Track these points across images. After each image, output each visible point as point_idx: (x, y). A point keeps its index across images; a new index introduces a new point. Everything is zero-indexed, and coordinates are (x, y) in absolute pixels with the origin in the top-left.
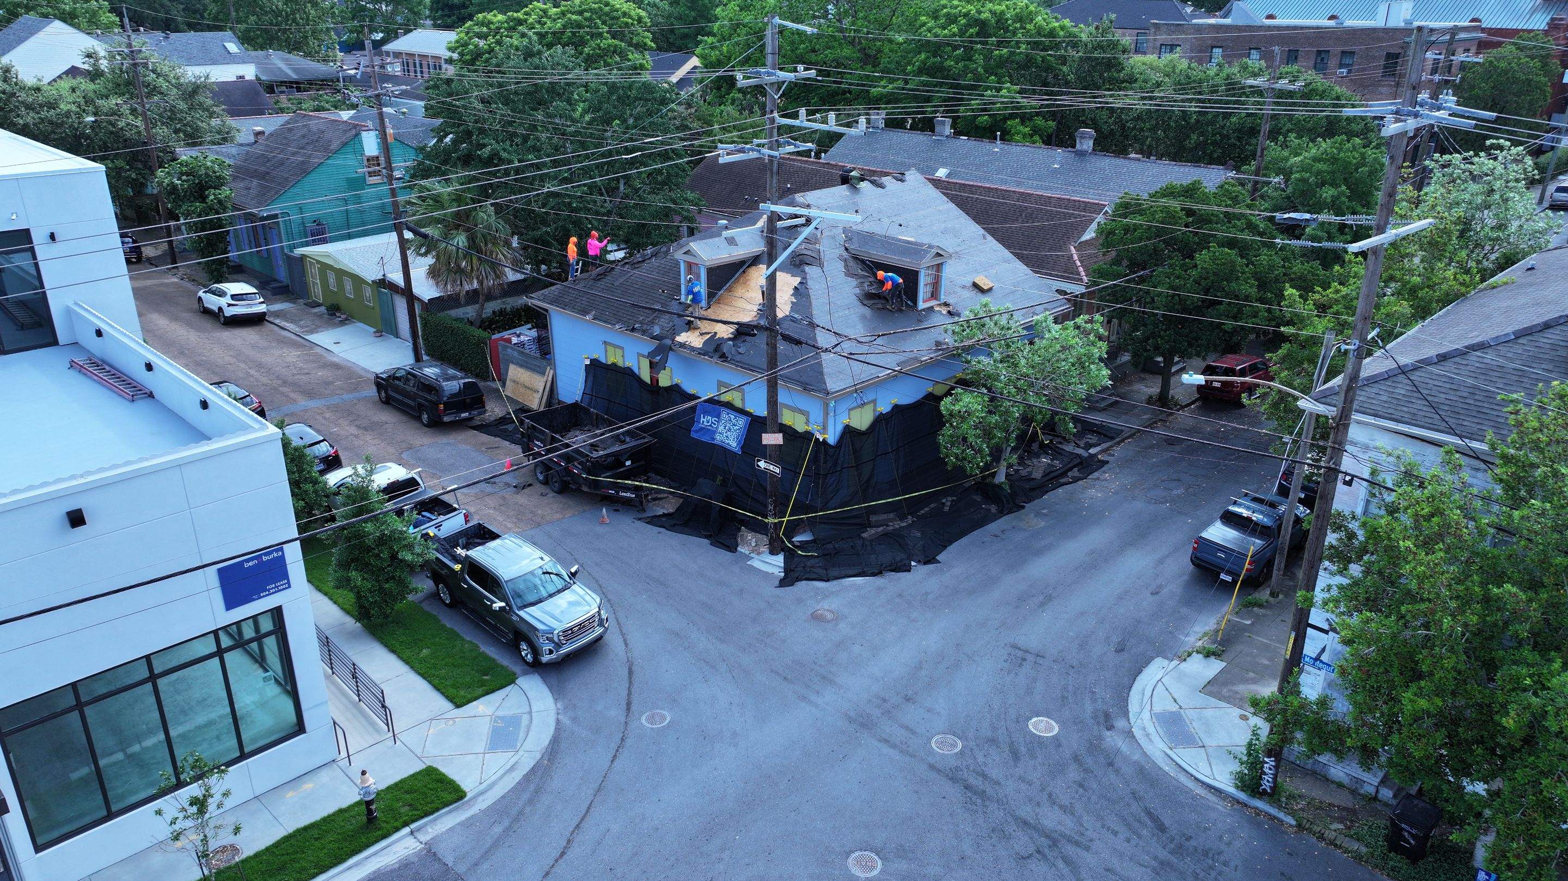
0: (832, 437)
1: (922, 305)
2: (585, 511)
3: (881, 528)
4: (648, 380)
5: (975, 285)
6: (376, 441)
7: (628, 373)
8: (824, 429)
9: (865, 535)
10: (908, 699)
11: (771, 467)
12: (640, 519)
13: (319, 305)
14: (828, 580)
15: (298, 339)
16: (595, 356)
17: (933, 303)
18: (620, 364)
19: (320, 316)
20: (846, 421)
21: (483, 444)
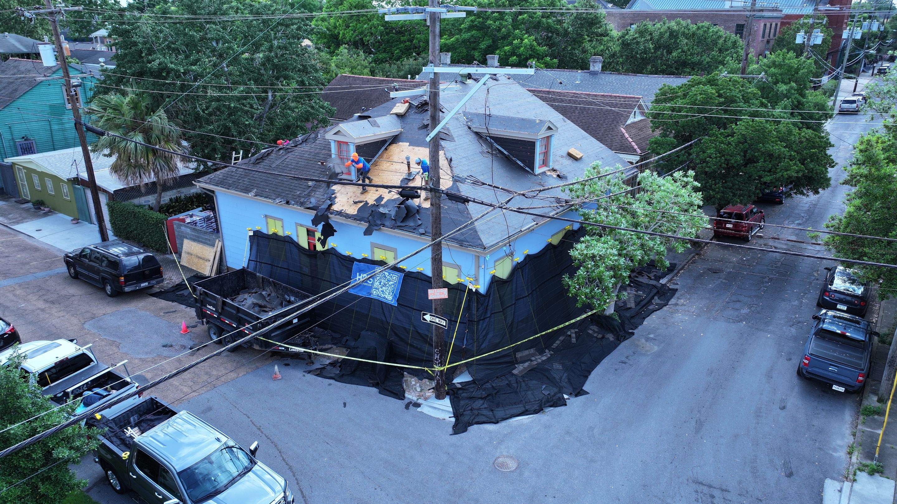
0: (482, 287)
1: (538, 171)
2: (257, 368)
3: (526, 364)
4: (306, 246)
5: (570, 155)
6: (61, 314)
7: (288, 241)
8: (476, 280)
9: (515, 372)
11: (437, 320)
12: (309, 372)
13: (28, 202)
14: (497, 422)
15: (5, 228)
16: (258, 228)
17: (544, 169)
18: (281, 233)
19: (28, 210)
20: (493, 272)
21: (161, 309)
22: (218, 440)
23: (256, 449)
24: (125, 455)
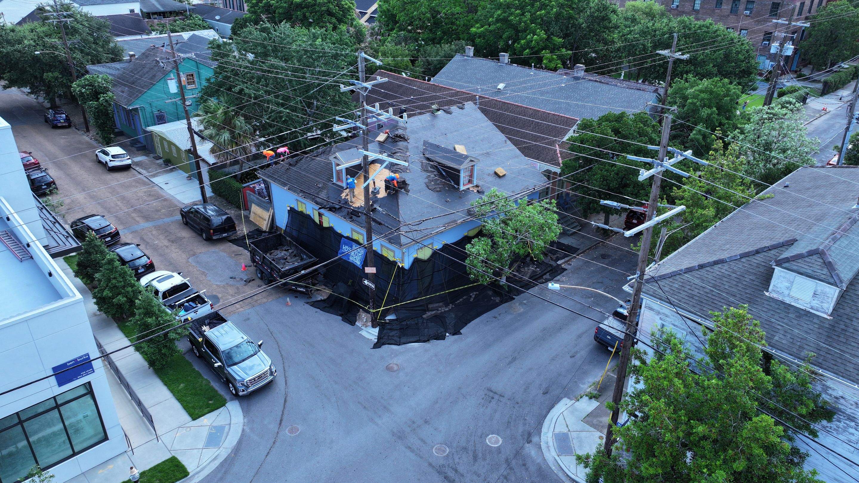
0: (407, 265)
1: (462, 188)
2: (280, 297)
3: (434, 312)
4: (318, 223)
5: (496, 173)
6: (177, 250)
7: (308, 217)
8: (402, 261)
9: (424, 316)
10: (426, 422)
11: (370, 284)
12: (307, 303)
13: (161, 158)
14: (400, 345)
15: (147, 180)
16: (292, 206)
17: (470, 186)
18: (305, 212)
19: (160, 166)
20: (415, 256)
21: (234, 252)
22: (242, 338)
23: (261, 344)
24: (200, 340)
